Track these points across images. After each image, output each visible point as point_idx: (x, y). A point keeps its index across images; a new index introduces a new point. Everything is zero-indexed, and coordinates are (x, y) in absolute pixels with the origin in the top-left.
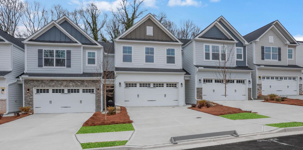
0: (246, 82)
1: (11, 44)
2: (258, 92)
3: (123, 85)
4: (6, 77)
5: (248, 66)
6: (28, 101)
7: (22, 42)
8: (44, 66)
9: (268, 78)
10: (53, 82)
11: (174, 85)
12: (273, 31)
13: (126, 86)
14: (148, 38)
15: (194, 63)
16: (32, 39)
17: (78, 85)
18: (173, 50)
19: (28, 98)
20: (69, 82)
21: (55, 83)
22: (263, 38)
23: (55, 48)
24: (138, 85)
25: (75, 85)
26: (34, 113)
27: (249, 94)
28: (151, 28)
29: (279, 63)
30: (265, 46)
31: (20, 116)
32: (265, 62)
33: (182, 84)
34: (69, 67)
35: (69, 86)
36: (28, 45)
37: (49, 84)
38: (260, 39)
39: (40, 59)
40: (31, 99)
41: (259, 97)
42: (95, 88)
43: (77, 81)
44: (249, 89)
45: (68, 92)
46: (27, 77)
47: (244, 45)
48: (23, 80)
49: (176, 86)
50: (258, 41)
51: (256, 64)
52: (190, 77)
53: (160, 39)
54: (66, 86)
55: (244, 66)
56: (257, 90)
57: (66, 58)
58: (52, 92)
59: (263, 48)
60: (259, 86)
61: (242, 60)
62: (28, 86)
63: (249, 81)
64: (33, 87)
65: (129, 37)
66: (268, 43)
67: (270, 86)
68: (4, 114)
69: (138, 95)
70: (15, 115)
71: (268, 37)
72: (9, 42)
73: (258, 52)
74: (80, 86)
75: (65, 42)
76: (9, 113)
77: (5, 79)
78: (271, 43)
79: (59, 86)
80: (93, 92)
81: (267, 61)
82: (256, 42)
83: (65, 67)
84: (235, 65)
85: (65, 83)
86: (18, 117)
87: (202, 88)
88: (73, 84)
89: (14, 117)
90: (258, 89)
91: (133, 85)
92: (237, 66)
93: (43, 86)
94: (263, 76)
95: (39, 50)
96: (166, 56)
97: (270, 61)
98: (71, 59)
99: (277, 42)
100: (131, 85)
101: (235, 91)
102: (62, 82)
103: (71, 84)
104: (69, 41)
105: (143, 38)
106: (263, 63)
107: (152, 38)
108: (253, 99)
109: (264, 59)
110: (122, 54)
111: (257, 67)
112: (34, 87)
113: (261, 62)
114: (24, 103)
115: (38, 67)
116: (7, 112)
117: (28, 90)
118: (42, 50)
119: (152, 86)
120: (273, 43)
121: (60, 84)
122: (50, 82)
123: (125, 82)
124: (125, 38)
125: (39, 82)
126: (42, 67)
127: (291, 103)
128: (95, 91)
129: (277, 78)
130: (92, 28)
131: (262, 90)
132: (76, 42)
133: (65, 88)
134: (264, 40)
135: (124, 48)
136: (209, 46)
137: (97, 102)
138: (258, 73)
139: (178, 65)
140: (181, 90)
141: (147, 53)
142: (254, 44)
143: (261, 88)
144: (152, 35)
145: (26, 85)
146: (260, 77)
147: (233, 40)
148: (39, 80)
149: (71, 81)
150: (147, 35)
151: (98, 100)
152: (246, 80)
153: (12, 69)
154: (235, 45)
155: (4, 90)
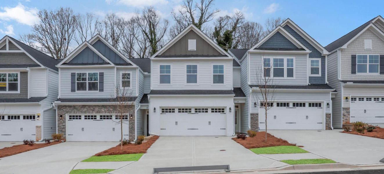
0: (324, 105)
1: (47, 69)
2: (344, 119)
3: (159, 111)
4: (41, 103)
5: (328, 83)
6: (61, 128)
7: (56, 66)
8: (77, 90)
9: (361, 99)
10: (85, 107)
11: (222, 110)
12: (372, 33)
13: (163, 112)
14: (190, 54)
15: (248, 83)
16: (66, 63)
17: (111, 111)
18: (222, 67)
19: (61, 125)
20: (101, 107)
21: (87, 108)
22: (354, 44)
23: (87, 71)
24: (177, 111)
25: (107, 110)
26: (67, 141)
27: (328, 121)
28: (195, 41)
29: (380, 78)
30: (357, 55)
31: (50, 144)
32: (358, 77)
33: (230, 109)
34: (102, 90)
35: (101, 112)
36: (62, 69)
37: (81, 110)
38: (349, 45)
39: (73, 83)
40: (64, 126)
41: (344, 126)
42: (128, 114)
43: (110, 106)
44: (328, 115)
45: (101, 118)
46: (59, 102)
47: (322, 55)
48: (56, 106)
49: (223, 112)
50: (346, 48)
51: (342, 80)
52: (246, 100)
53: (205, 54)
54: (97, 112)
55: (323, 83)
56: (342, 116)
57: (98, 81)
58: (84, 118)
59: (354, 57)
60: (345, 111)
61: (320, 75)
62: (61, 113)
63: (328, 104)
64: (65, 113)
65: (167, 54)
66: (363, 50)
67: (365, 110)
68: (39, 141)
69: (176, 123)
70: (46, 142)
71: (364, 41)
72: (45, 67)
73: (345, 63)
74: (113, 112)
75: (97, 64)
76: (44, 140)
77: (40, 105)
78: (369, 50)
79: (91, 112)
80: (127, 118)
81: (360, 76)
82: (342, 50)
83: (98, 91)
84: (307, 83)
85: (97, 109)
86: (48, 145)
87: (258, 114)
88: (105, 109)
89: (45, 144)
90: (344, 115)
91: (171, 110)
92: (310, 84)
93: (76, 112)
94: (351, 96)
95: (72, 73)
96: (212, 74)
97: (366, 74)
98: (104, 82)
99: (379, 48)
100: (168, 111)
101: (307, 117)
102: (94, 107)
103: (103, 110)
104: (102, 62)
105: (184, 54)
106: (353, 78)
107: (194, 54)
108: (333, 128)
109: (356, 72)
110: (159, 74)
111: (343, 84)
112: (67, 113)
113: (351, 78)
114: (57, 130)
115: (71, 92)
116: (42, 139)
117: (61, 116)
118: (75, 73)
119: (193, 111)
120: (371, 49)
121: (91, 109)
122: (81, 108)
123: (160, 107)
124: (163, 55)
125: (72, 108)
126: (75, 91)
127: (373, 135)
128: (128, 117)
129: (376, 99)
130: (149, 39)
131: (350, 116)
132: (109, 63)
133: (98, 115)
134: (355, 46)
135: (162, 67)
136: (270, 59)
137: (131, 130)
138: (344, 92)
139: (228, 84)
140: (230, 117)
141: (188, 71)
142: (339, 53)
143: (348, 113)
144: (195, 50)
145: (59, 111)
146: (347, 98)
147: (304, 50)
148: (71, 106)
149: (103, 106)
150: (189, 50)
151: (132, 127)
152: (323, 102)
153: (47, 94)
154: (308, 56)
155: (40, 116)
